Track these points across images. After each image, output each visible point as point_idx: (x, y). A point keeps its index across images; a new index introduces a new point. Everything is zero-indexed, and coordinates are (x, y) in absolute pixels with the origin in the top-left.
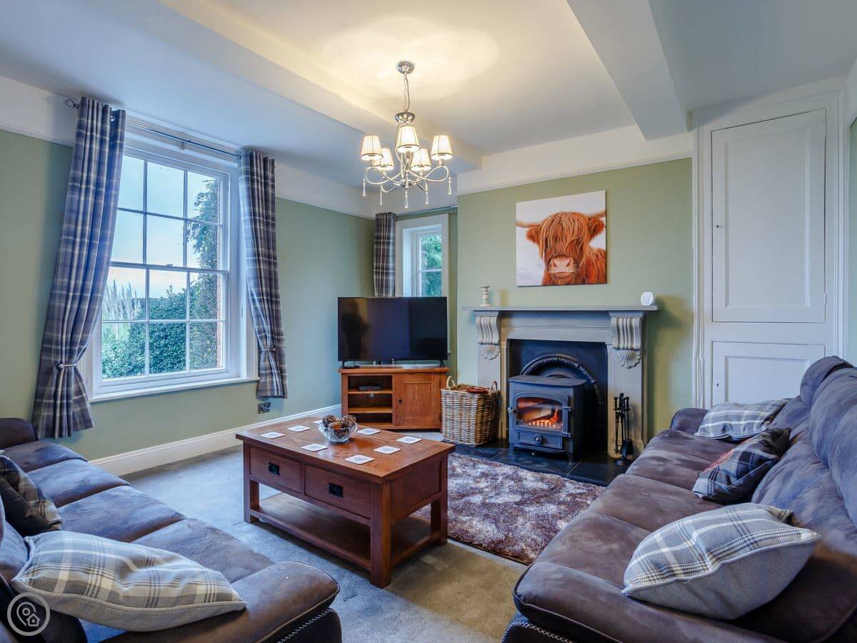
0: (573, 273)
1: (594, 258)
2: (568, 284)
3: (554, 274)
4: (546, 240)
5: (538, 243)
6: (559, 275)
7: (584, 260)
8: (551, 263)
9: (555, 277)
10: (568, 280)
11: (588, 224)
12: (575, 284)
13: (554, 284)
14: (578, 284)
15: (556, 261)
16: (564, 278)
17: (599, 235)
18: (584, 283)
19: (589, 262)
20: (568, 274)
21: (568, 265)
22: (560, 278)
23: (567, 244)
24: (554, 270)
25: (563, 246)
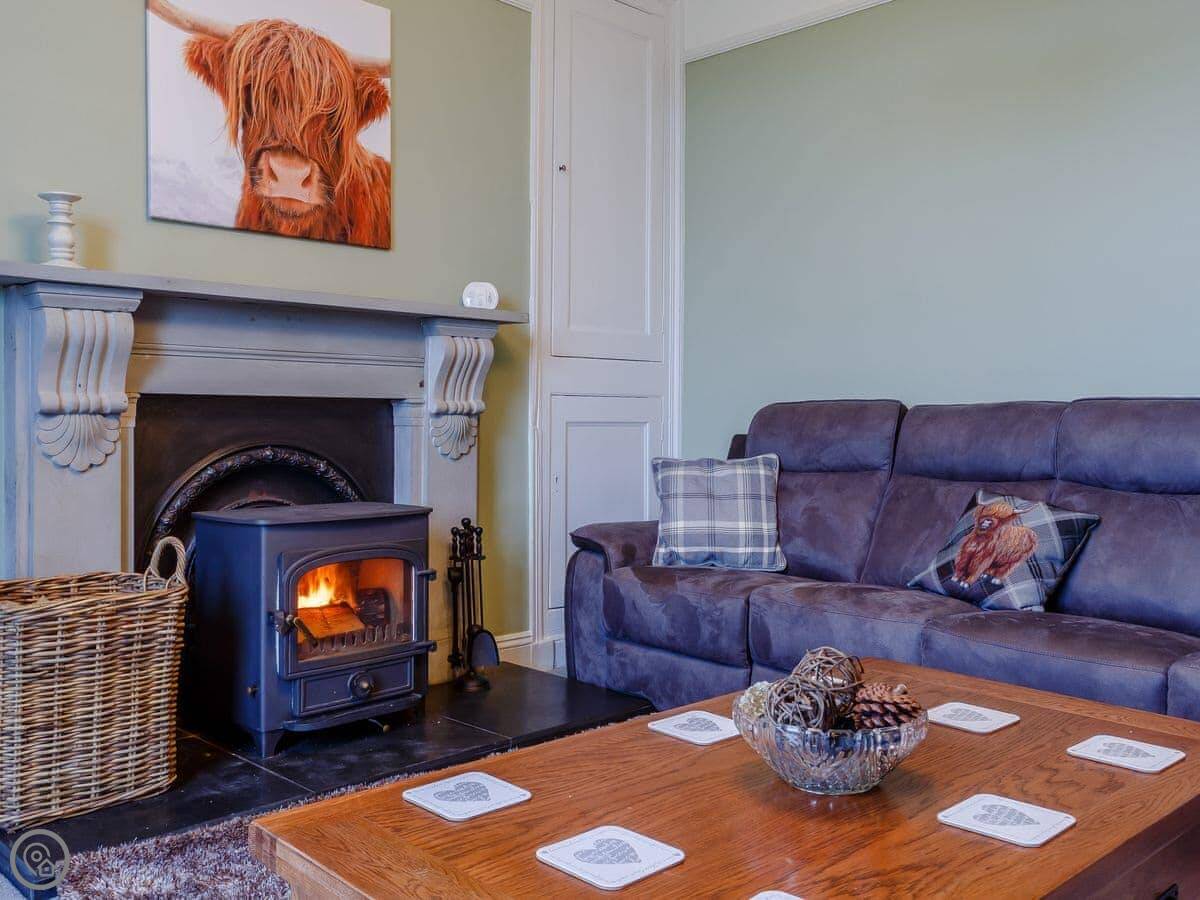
0: (318, 207)
1: (366, 178)
2: (306, 236)
3: (270, 201)
4: (248, 89)
5: (224, 93)
6: (283, 208)
7: (344, 177)
8: (262, 162)
9: (273, 209)
10: (307, 225)
11: (355, 85)
12: (323, 240)
13: (270, 231)
14: (331, 241)
15: (276, 163)
16: (295, 216)
17: (377, 120)
18: (343, 240)
19: (355, 185)
20: (306, 209)
21: (307, 181)
22: (284, 214)
23: (305, 121)
24: (269, 190)
25: (294, 124)
